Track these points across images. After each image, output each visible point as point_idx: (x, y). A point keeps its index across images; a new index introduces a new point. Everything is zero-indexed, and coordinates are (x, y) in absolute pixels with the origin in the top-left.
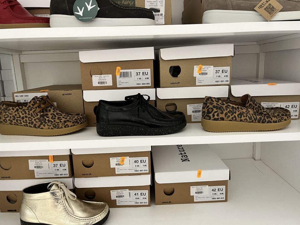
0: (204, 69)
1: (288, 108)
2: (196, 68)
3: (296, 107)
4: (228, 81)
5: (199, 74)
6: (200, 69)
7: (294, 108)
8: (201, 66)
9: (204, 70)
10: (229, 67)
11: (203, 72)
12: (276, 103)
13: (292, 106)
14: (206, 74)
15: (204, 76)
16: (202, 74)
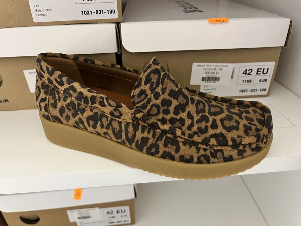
1: (249, 74)
3: (265, 72)
7: (262, 74)
12: (225, 64)
13: (258, 71)
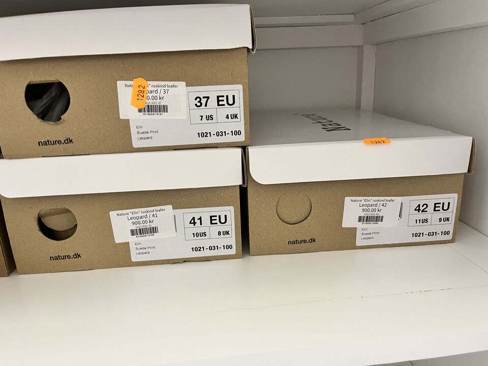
0: (154, 94)
1: (423, 211)
2: (125, 91)
4: (238, 133)
5: (140, 111)
6: (141, 93)
7: (441, 211)
8: (141, 81)
9: (154, 98)
10: (240, 87)
11: (151, 102)
12: (389, 198)
13: (435, 206)
14: (164, 109)
15: (155, 117)
16: (150, 109)
